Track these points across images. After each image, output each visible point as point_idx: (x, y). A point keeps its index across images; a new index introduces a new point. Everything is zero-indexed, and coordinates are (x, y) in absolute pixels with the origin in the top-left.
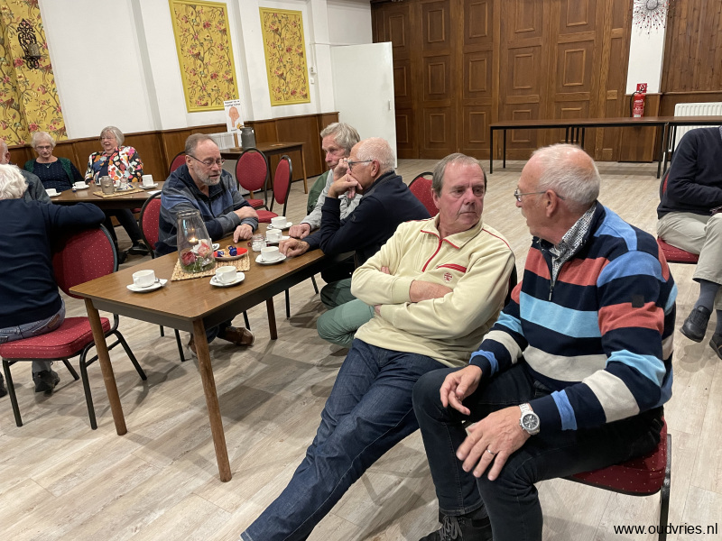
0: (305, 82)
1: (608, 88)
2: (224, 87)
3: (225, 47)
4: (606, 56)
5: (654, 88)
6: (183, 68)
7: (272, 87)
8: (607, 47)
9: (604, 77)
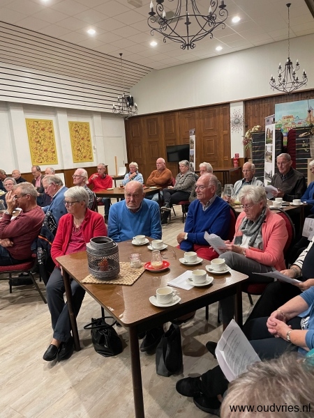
0: (90, 152)
1: (224, 155)
2: (50, 155)
3: (52, 138)
4: (222, 142)
5: (242, 156)
6: (31, 147)
7: (74, 155)
8: (222, 138)
9: (222, 151)
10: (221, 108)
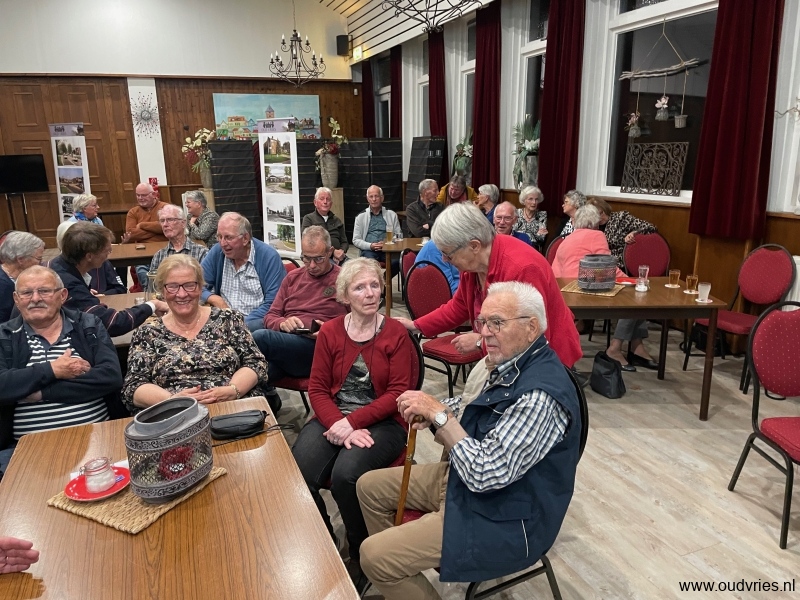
1: (123, 181)
4: (116, 154)
5: (163, 182)
8: (115, 146)
9: (118, 172)
10: (105, 85)
